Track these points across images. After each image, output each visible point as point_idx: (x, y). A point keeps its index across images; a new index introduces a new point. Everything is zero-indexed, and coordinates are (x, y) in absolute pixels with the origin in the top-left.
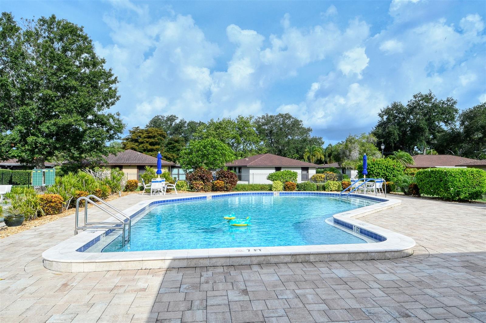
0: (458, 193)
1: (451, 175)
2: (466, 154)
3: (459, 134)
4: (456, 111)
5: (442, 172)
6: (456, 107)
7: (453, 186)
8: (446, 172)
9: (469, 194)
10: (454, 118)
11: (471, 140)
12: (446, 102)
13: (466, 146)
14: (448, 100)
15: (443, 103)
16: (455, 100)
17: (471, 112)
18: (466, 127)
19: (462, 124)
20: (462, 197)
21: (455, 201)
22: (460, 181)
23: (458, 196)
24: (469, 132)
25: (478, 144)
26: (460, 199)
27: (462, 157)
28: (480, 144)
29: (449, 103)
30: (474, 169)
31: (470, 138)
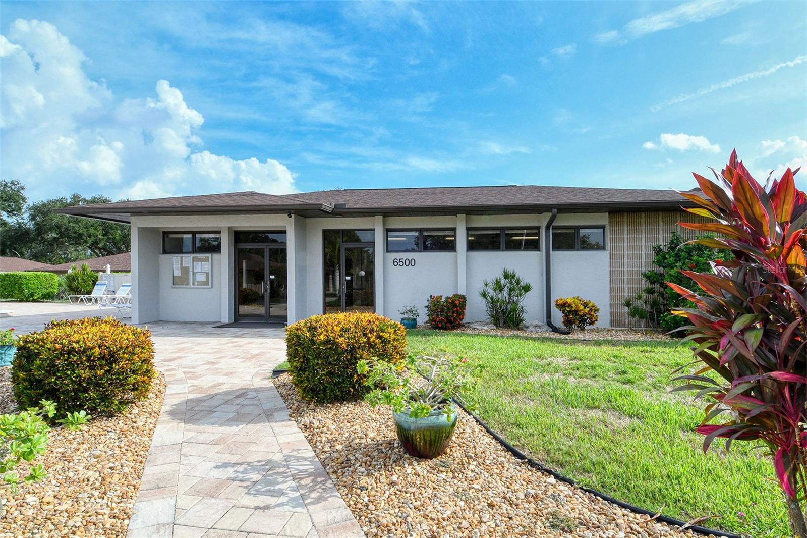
0: (32, 295)
1: (26, 278)
2: (36, 257)
3: (27, 232)
4: (24, 199)
5: (17, 275)
6: (24, 193)
7: (28, 288)
8: (20, 276)
9: (42, 295)
10: (20, 209)
11: (43, 241)
12: (9, 185)
13: (38, 247)
14: (12, 183)
15: (5, 185)
16: (22, 185)
17: (44, 205)
18: (36, 224)
19: (33, 218)
20: (35, 298)
21: (29, 301)
22: (34, 283)
23: (32, 297)
24: (40, 230)
25: (53, 245)
26: (34, 299)
27: (30, 260)
28: (55, 245)
29: (13, 187)
30: (47, 273)
31: (43, 238)
